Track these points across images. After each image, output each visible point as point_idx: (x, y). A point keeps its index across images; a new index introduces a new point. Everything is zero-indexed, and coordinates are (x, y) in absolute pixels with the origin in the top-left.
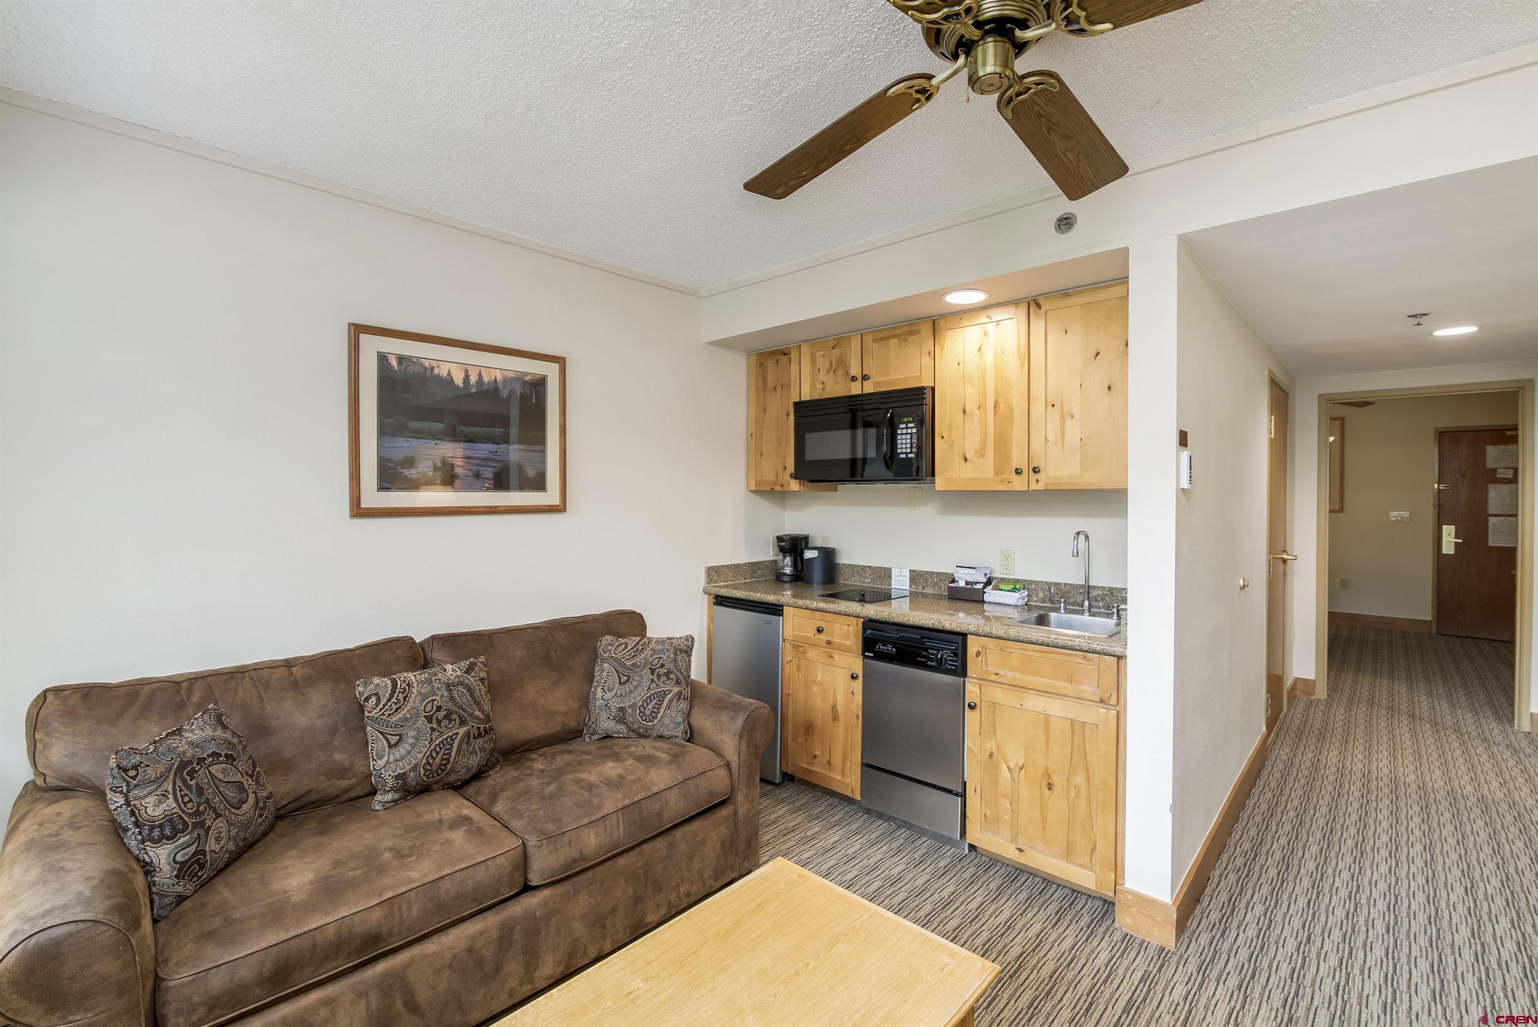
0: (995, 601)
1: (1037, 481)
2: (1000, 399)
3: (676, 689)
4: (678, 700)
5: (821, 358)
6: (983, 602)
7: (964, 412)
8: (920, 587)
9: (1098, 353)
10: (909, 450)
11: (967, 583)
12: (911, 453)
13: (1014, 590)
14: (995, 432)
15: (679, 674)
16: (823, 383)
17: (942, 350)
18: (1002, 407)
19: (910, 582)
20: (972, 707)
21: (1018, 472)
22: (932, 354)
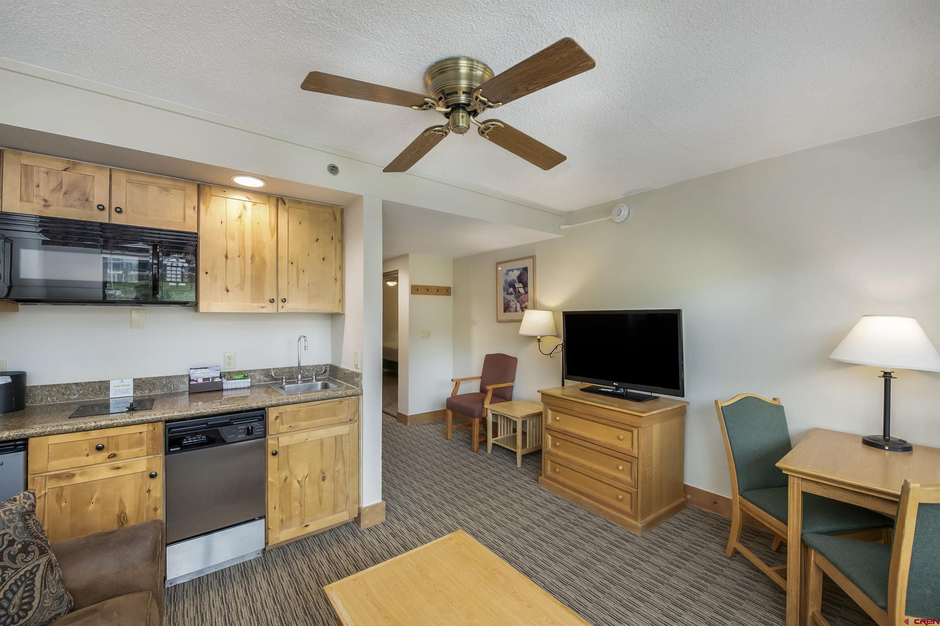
0: (233, 388)
1: (283, 307)
2: (256, 253)
3: (43, 560)
4: (52, 571)
5: (43, 176)
6: (222, 390)
7: (227, 257)
8: (147, 391)
9: (318, 240)
10: (179, 280)
11: (204, 379)
12: (182, 282)
13: (245, 377)
14: (252, 275)
15: (39, 541)
16: (46, 201)
17: (207, 208)
18: (257, 259)
19: (134, 388)
20: (275, 454)
21: (272, 301)
22: (196, 209)
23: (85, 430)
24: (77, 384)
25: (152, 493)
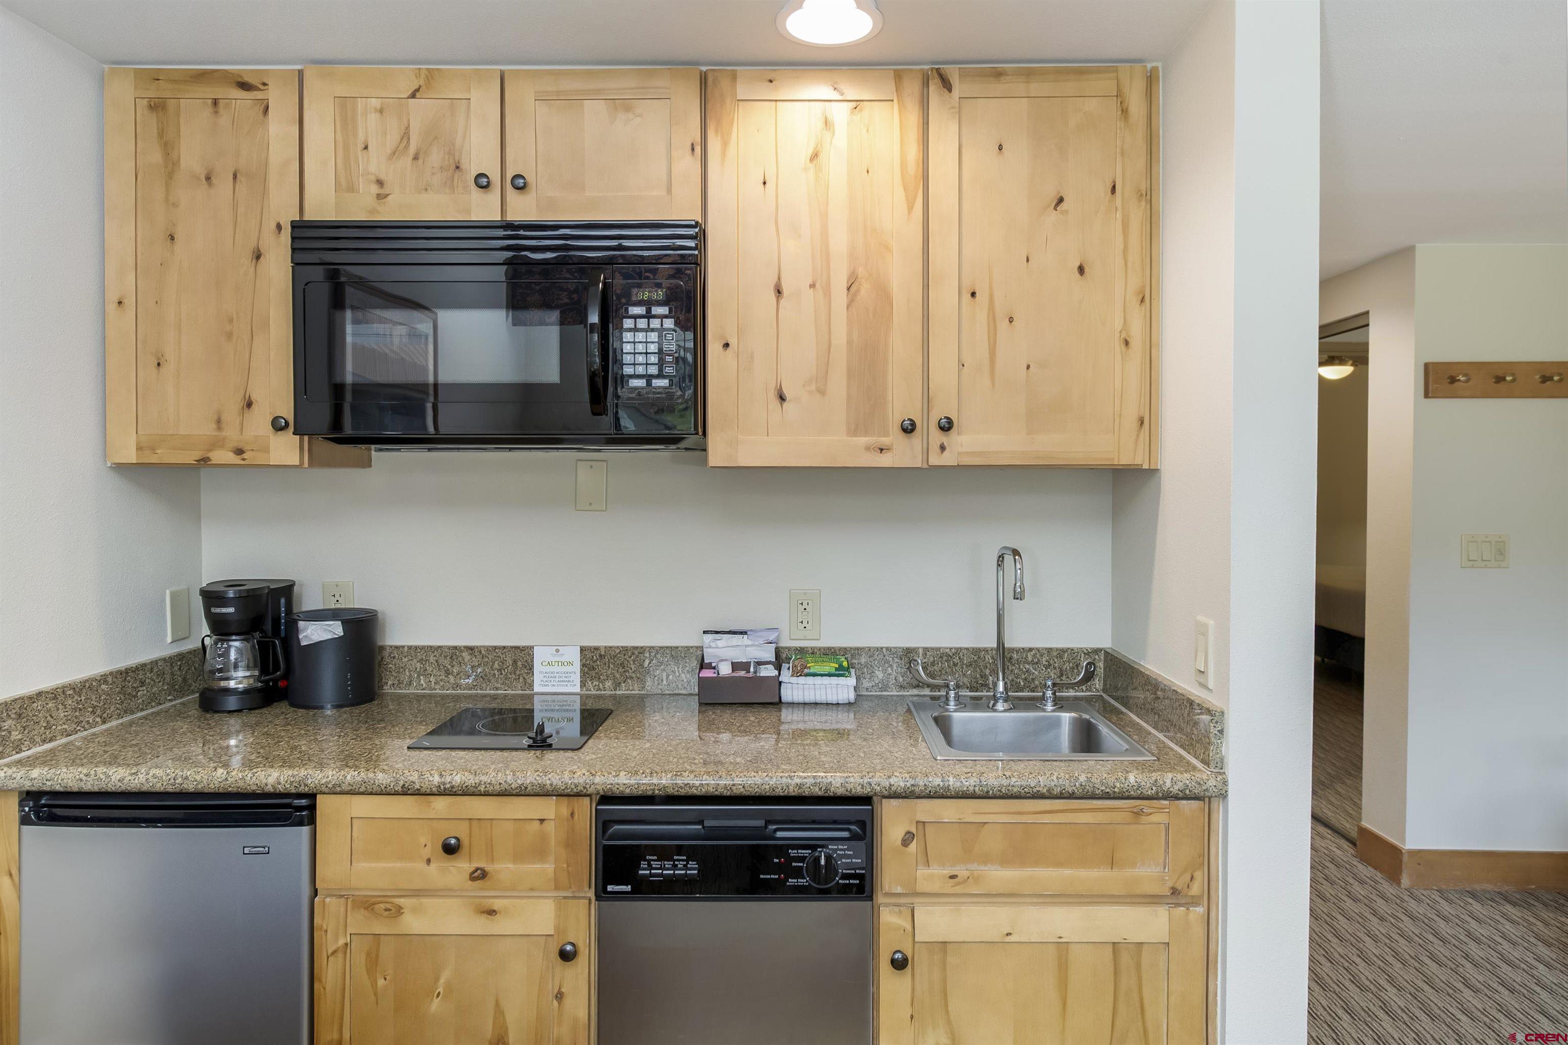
0: (807, 700)
1: (943, 448)
2: (861, 271)
5: (373, 117)
6: (778, 704)
7: (779, 292)
8: (609, 684)
9: (1061, 200)
10: (653, 370)
11: (736, 666)
12: (660, 376)
13: (841, 672)
14: (850, 342)
16: (380, 183)
17: (725, 144)
18: (865, 289)
19: (583, 674)
20: (900, 964)
21: (909, 429)
22: (698, 149)
23: (418, 793)
24: (471, 649)
25: (568, 1001)
